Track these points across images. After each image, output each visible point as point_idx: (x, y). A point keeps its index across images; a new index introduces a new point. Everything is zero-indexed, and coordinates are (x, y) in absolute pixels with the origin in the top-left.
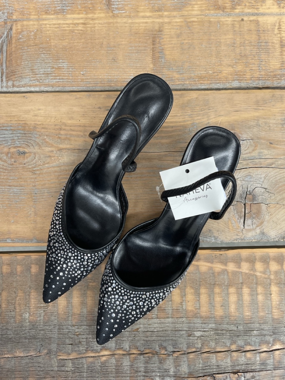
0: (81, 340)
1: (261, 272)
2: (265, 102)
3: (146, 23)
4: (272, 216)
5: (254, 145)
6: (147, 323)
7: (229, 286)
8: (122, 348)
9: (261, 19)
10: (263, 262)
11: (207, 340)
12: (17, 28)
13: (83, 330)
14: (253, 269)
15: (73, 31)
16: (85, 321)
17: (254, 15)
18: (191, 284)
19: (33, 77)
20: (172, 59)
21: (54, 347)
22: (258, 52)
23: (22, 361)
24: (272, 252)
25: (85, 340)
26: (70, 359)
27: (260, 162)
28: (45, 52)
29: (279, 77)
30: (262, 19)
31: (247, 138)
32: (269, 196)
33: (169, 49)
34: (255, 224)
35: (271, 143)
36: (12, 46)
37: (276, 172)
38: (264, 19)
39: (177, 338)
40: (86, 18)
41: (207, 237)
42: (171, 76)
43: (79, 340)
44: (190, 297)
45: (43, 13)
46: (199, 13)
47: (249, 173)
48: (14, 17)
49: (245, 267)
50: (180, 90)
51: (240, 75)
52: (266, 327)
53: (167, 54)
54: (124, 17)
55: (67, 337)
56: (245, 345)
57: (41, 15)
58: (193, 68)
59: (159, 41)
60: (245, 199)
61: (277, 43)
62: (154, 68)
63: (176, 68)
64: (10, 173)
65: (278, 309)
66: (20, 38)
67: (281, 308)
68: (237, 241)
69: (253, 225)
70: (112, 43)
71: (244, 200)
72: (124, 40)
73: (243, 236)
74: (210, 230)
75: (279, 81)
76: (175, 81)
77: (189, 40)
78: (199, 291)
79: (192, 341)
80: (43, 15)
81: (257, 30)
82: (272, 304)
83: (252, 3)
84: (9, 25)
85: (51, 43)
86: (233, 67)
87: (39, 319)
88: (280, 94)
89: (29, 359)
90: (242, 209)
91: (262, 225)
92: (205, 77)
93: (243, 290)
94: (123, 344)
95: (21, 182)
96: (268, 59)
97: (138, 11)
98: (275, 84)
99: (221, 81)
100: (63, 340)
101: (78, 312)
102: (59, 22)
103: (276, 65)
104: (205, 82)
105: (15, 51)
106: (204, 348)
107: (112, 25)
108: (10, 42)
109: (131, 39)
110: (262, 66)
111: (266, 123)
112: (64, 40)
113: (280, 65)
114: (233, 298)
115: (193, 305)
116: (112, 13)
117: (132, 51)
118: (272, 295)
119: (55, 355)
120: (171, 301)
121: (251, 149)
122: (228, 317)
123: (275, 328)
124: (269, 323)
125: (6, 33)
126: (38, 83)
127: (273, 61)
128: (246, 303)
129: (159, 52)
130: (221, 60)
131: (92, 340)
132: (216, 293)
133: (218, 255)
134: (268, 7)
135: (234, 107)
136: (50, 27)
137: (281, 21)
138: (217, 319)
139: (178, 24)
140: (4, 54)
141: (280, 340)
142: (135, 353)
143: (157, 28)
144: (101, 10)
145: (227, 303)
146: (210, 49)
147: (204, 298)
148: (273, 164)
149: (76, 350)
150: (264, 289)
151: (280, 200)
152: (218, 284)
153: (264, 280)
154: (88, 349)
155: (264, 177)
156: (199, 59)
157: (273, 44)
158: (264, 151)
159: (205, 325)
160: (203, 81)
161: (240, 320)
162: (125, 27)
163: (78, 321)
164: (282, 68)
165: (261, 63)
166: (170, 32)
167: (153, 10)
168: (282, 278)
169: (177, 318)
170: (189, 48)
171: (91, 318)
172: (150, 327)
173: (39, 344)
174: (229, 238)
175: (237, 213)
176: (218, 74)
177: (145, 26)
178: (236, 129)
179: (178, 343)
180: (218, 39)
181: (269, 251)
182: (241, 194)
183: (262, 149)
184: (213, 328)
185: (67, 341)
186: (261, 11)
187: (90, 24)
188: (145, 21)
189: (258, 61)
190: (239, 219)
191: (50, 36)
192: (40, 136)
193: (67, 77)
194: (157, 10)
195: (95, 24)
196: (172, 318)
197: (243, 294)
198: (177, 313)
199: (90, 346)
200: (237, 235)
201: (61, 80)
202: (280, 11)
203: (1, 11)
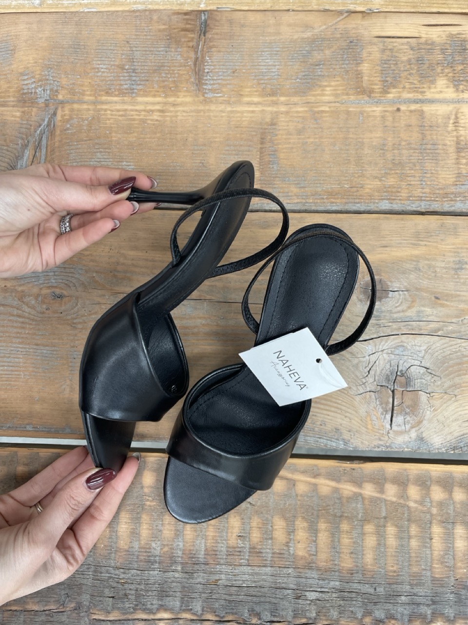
0: (128, 592)
1: (416, 502)
2: (429, 234)
3: (253, 112)
4: (436, 412)
5: (410, 300)
6: (232, 572)
7: (365, 520)
8: (191, 609)
9: (427, 108)
10: (419, 485)
11: (325, 607)
12: (63, 113)
13: (132, 576)
14: (403, 495)
15: (144, 121)
16: (136, 562)
17: (417, 103)
18: (303, 513)
20: (290, 165)
21: (85, 599)
22: (421, 158)
23: (36, 617)
24: (436, 471)
25: (133, 592)
26: (109, 621)
27: (419, 326)
28: (102, 150)
29: (452, 196)
30: (429, 108)
31: (399, 287)
32: (432, 381)
33: (285, 151)
34: (408, 422)
35: (437, 298)
36: (55, 139)
37: (445, 344)
38: (432, 108)
39: (278, 599)
40: (165, 104)
41: (333, 440)
42: (286, 190)
43: (124, 592)
44: (301, 534)
45: (103, 93)
46: (331, 98)
47: (402, 342)
48: (60, 97)
49: (391, 492)
50: (299, 212)
51: (392, 192)
52: (420, 591)
53: (282, 157)
54: (221, 103)
55: (107, 585)
56: (387, 618)
57: (99, 95)
58: (320, 180)
59: (271, 139)
60: (394, 383)
61: (450, 145)
62: (262, 178)
63: (294, 179)
64: (39, 325)
65: (442, 563)
66: (68, 129)
67: (446, 562)
68: (380, 449)
69: (405, 424)
70: (201, 140)
71: (392, 384)
72: (218, 135)
73: (389, 441)
74: (337, 430)
75: (453, 202)
76: (293, 198)
77: (316, 138)
78: (317, 526)
79: (302, 607)
80: (102, 95)
81: (420, 124)
82: (432, 554)
83: (415, 84)
84: (52, 108)
85: (111, 137)
86: (381, 180)
88: (452, 223)
89: (47, 615)
90: (388, 398)
91: (420, 426)
92: (339, 193)
93: (386, 528)
94: (194, 604)
95: (54, 339)
96: (436, 169)
97: (242, 95)
98: (446, 208)
99: (362, 201)
100: (99, 589)
101: (126, 547)
102: (126, 107)
103: (448, 178)
104: (338, 201)
105: (59, 147)
106: (321, 619)
107: (202, 114)
108: (52, 133)
109: (228, 134)
110: (426, 179)
111: (429, 266)
112: (132, 133)
113: (454, 179)
114: (370, 541)
115: (305, 548)
116: (203, 96)
117: (230, 152)
118: (434, 541)
119: (86, 612)
120: (271, 539)
121: (404, 307)
122: (360, 572)
123: (436, 593)
124: (426, 585)
125: (46, 122)
127: (444, 173)
128: (391, 550)
129: (269, 155)
130: (364, 169)
131: (144, 594)
132: (343, 532)
133: (348, 469)
134: (438, 90)
135: (381, 240)
136: (112, 115)
137: (459, 111)
138: (343, 573)
139: (300, 115)
140: (42, 151)
141: (443, 614)
142: (211, 619)
143: (268, 119)
144: (187, 91)
145: (360, 548)
146: (346, 152)
147: (323, 537)
148: (439, 330)
149: (119, 608)
150: (420, 530)
151: (450, 387)
152: (346, 517)
153: (421, 514)
154: (138, 607)
155: (425, 350)
156: (330, 167)
157: (445, 147)
158: (426, 309)
159: (323, 582)
160: (335, 198)
161: (380, 578)
162: (222, 117)
163: (126, 561)
164: (458, 183)
165: (425, 175)
166: (288, 126)
167: (263, 94)
168: (450, 513)
169: (280, 567)
170: (315, 150)
171: (144, 557)
172: (237, 579)
173: (63, 592)
174: (367, 443)
175: (381, 404)
176: (359, 189)
177: (251, 117)
178: (383, 274)
179: (278, 608)
180: (360, 138)
181: (430, 468)
182: (387, 375)
183: (423, 306)
184: (337, 587)
185: (107, 592)
186: (429, 95)
187: (171, 112)
188: (251, 109)
189: (420, 171)
190: (383, 415)
191: (112, 127)
192: (86, 272)
194: (269, 94)
195: (177, 111)
196: (271, 567)
197: (387, 536)
198: (280, 559)
199: (141, 603)
200: (380, 440)
202: (458, 96)
203: (41, 86)
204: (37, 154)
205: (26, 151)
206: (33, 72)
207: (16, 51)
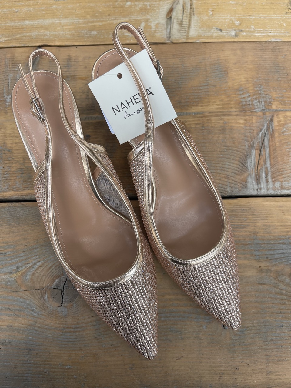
12: (279, 120)
36: (275, 141)
48: (274, 107)
66: (284, 132)
84: (269, 115)
105: (279, 147)
108: (272, 136)
125: (266, 125)
140: (266, 150)
203: (256, 99)
204: (262, 152)
205: (252, 151)
206: (246, 88)
207: (229, 71)
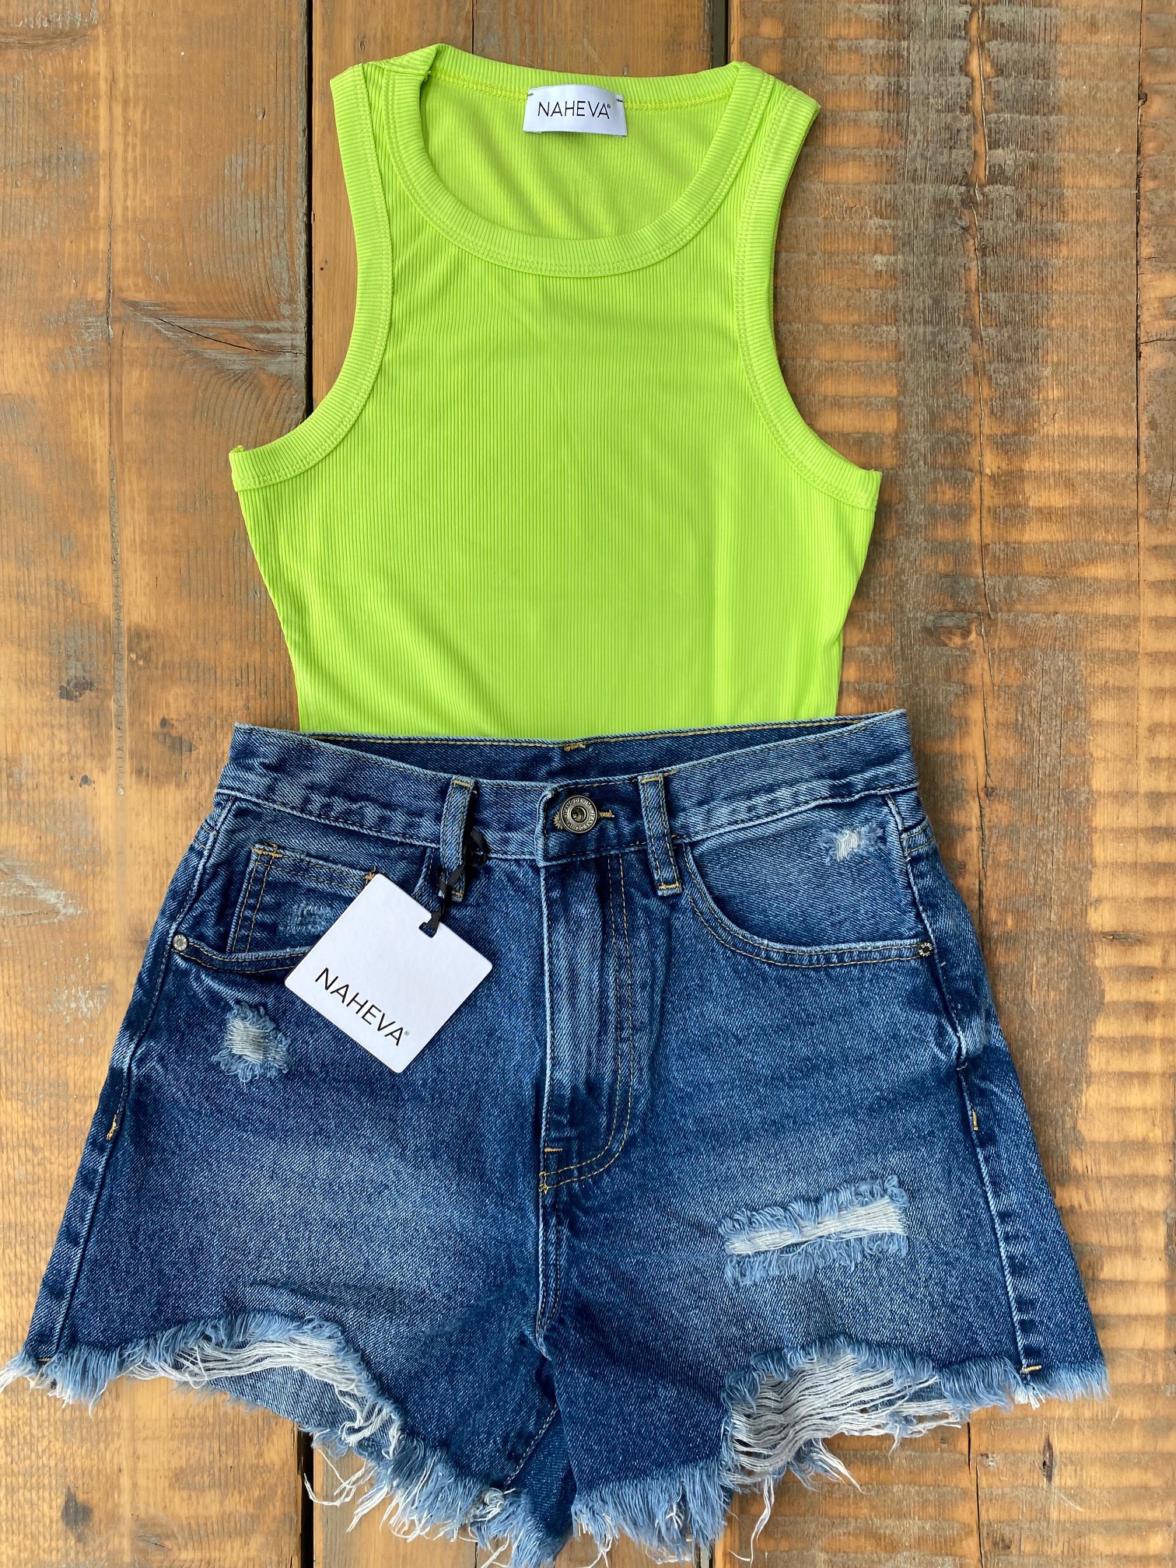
19: (270, 249)
87: (890, 231)
126: (286, 236)
193: (271, 158)
201: (280, 173)
